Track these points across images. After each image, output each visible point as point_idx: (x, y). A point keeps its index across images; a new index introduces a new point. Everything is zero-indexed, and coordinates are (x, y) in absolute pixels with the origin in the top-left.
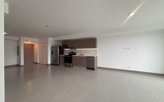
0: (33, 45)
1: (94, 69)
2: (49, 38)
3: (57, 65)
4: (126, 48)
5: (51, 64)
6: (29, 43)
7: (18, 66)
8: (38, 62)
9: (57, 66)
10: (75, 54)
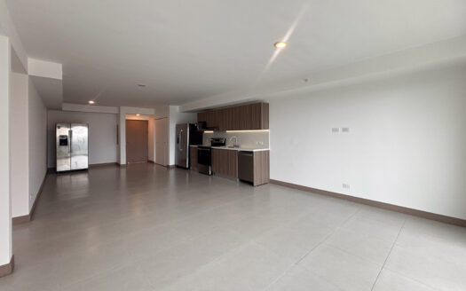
0: (146, 122)
1: (251, 184)
2: (171, 107)
3: (185, 168)
4: (340, 130)
5: (177, 166)
6: (137, 117)
7: (117, 165)
8: (155, 160)
9: (184, 171)
10: (224, 145)
